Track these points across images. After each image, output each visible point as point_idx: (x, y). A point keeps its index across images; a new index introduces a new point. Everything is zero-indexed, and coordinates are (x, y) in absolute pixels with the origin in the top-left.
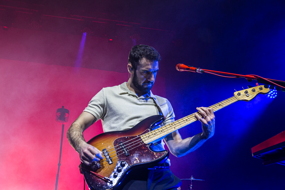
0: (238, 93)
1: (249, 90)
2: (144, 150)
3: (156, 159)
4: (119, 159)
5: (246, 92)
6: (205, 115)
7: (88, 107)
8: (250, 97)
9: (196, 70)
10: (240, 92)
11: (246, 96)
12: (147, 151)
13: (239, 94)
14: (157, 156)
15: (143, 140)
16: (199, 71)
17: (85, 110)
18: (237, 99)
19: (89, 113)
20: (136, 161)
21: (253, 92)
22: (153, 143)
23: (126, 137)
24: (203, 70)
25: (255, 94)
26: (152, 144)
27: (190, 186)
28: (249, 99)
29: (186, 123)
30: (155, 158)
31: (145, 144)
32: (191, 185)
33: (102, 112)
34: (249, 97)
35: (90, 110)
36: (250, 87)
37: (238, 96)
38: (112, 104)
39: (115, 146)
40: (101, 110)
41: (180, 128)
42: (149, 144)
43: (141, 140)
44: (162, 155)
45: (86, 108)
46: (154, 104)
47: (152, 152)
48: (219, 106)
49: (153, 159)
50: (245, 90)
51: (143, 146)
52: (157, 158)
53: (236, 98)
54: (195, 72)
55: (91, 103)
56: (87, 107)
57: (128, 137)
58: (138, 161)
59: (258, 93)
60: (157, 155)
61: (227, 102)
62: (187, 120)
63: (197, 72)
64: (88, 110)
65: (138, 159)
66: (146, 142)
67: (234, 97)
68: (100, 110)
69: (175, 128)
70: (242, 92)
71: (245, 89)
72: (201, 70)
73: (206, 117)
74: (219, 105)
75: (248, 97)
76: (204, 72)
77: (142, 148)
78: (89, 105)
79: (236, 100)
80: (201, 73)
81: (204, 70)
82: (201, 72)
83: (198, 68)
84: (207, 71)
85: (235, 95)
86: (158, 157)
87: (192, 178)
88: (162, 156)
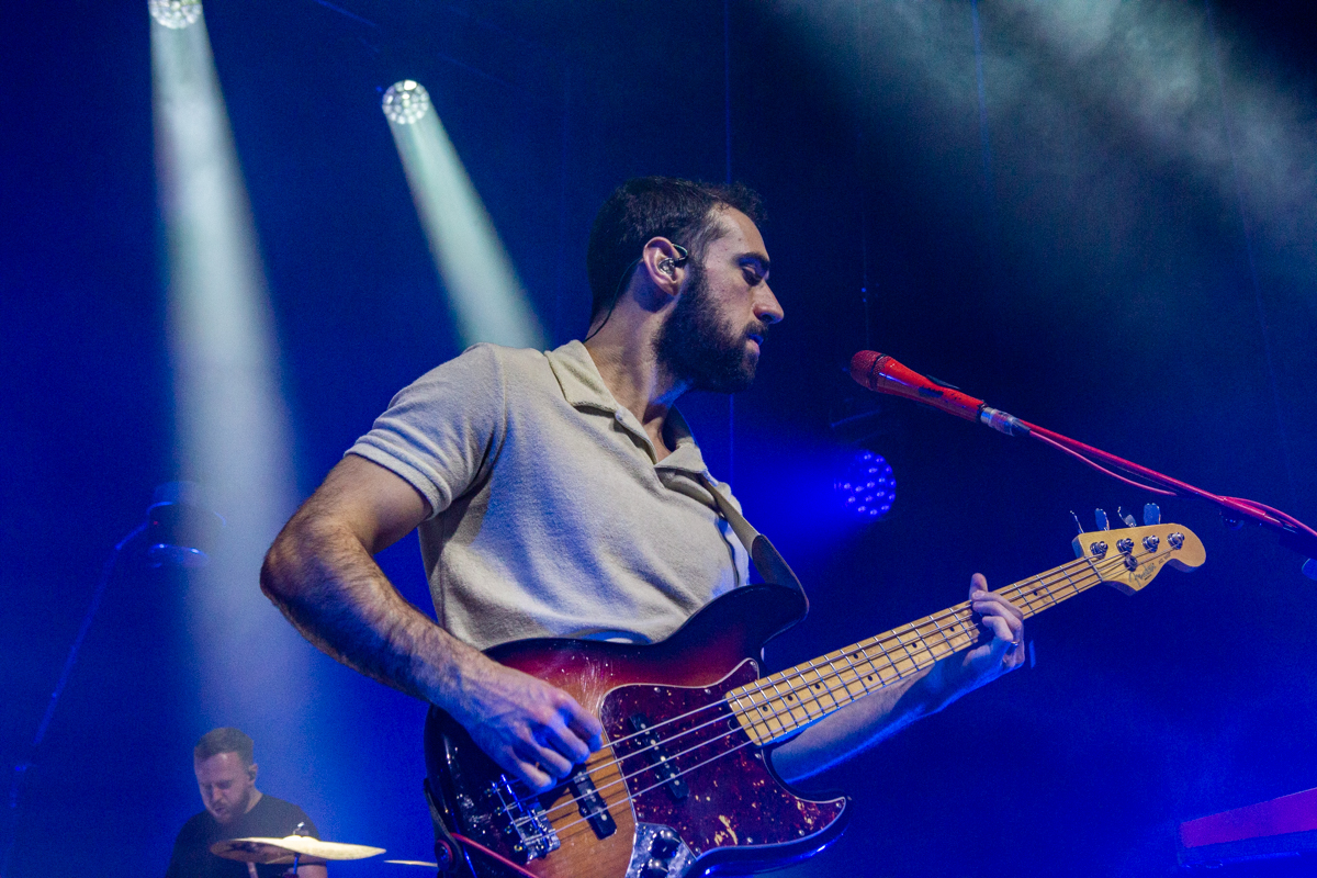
0: (1091, 544)
2: (750, 775)
3: (807, 832)
4: (641, 811)
5: (1127, 548)
9: (979, 412)
11: (1124, 565)
12: (762, 782)
13: (1101, 552)
14: (809, 821)
15: (742, 721)
16: (1000, 422)
18: (1097, 577)
20: (723, 834)
21: (1151, 551)
23: (657, 690)
25: (1156, 565)
30: (803, 828)
31: (752, 743)
34: (1136, 573)
37: (1097, 559)
42: (765, 747)
43: (735, 719)
44: (832, 819)
47: (784, 792)
48: (1033, 596)
49: (795, 833)
51: (746, 756)
52: (813, 831)
53: (1091, 572)
57: (663, 691)
58: (730, 836)
59: (1165, 561)
60: (810, 814)
61: (1062, 584)
65: (731, 825)
66: (758, 735)
69: (871, 679)
72: (1012, 419)
74: (1035, 593)
75: (1133, 574)
76: (1028, 434)
77: (740, 764)
79: (1095, 581)
82: (1013, 428)
85: (1081, 553)
86: (817, 825)
88: (831, 824)
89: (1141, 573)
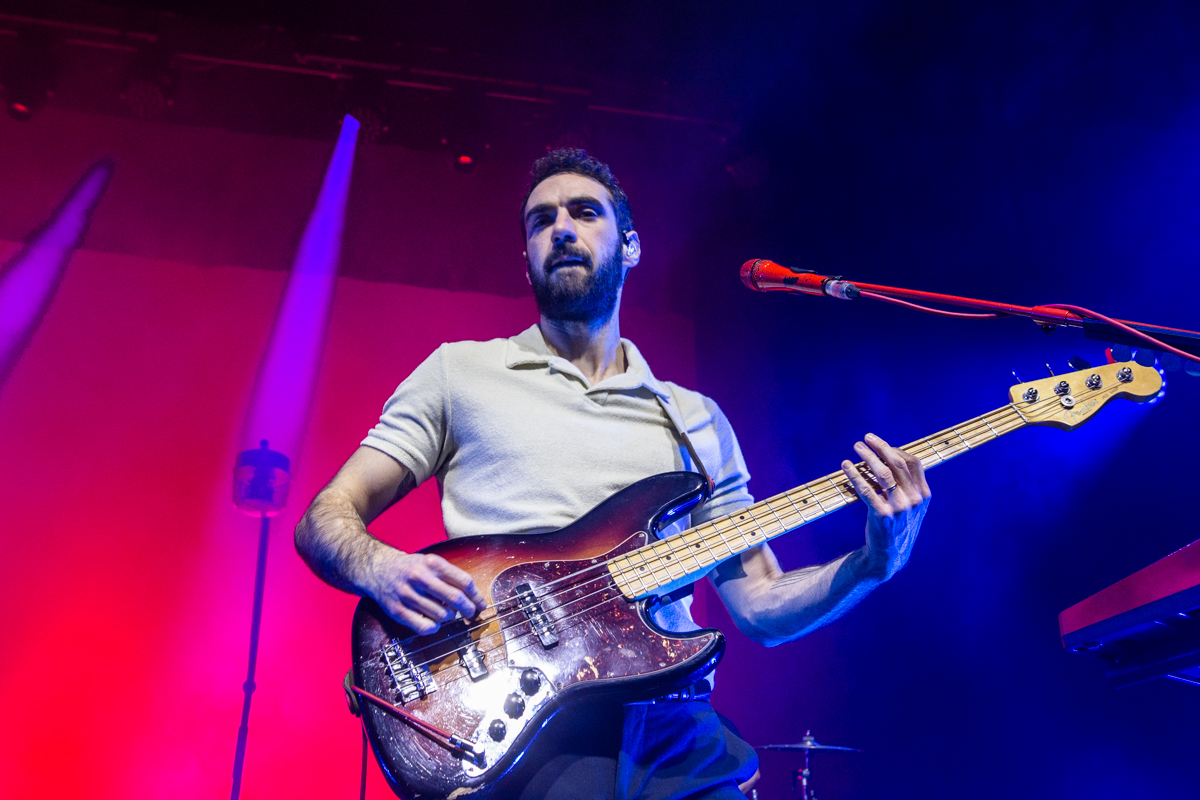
0: (1026, 392)
1: (1077, 379)
2: (621, 623)
3: (668, 665)
5: (1063, 390)
6: (887, 481)
7: (379, 429)
8: (1077, 413)
9: (823, 286)
10: (1035, 385)
11: (1059, 406)
12: (632, 627)
13: (1032, 397)
14: (673, 655)
15: (618, 581)
16: (836, 289)
17: (367, 441)
18: (1020, 420)
19: (379, 453)
20: (585, 670)
21: (1093, 389)
22: (660, 596)
23: (547, 565)
24: (853, 283)
25: (1099, 400)
26: (652, 601)
27: (801, 774)
28: (1072, 419)
29: (803, 513)
30: (664, 661)
31: (624, 597)
32: (806, 772)
33: (433, 446)
34: (1072, 410)
35: (384, 439)
36: (1079, 366)
37: (1027, 404)
38: (476, 410)
39: (497, 599)
40: (430, 438)
41: (776, 533)
42: (640, 600)
43: (611, 578)
44: (696, 652)
45: (371, 431)
46: (663, 419)
47: (651, 633)
48: (944, 445)
49: (656, 665)
50: (1055, 381)
51: (618, 607)
52: (675, 663)
53: (1016, 415)
54: (820, 292)
55: (389, 411)
56: (377, 426)
57: (552, 565)
58: (592, 672)
59: (1111, 395)
60: (674, 649)
61: (979, 430)
62: (805, 501)
63: (828, 291)
64: (378, 441)
65: (594, 664)
66: (631, 590)
67: (1011, 410)
68: (426, 438)
69: (753, 534)
70: (1046, 387)
71: (1057, 373)
72: (846, 285)
73: (891, 490)
74: (946, 442)
75: (1069, 412)
76: (859, 294)
77: (613, 615)
78: (385, 417)
79: (1018, 423)
80: (846, 298)
81: (858, 287)
82: (847, 293)
83: (834, 279)
84: (872, 292)
85: (1015, 400)
86: (679, 658)
87: (809, 743)
88: (693, 656)
89: (1079, 410)
